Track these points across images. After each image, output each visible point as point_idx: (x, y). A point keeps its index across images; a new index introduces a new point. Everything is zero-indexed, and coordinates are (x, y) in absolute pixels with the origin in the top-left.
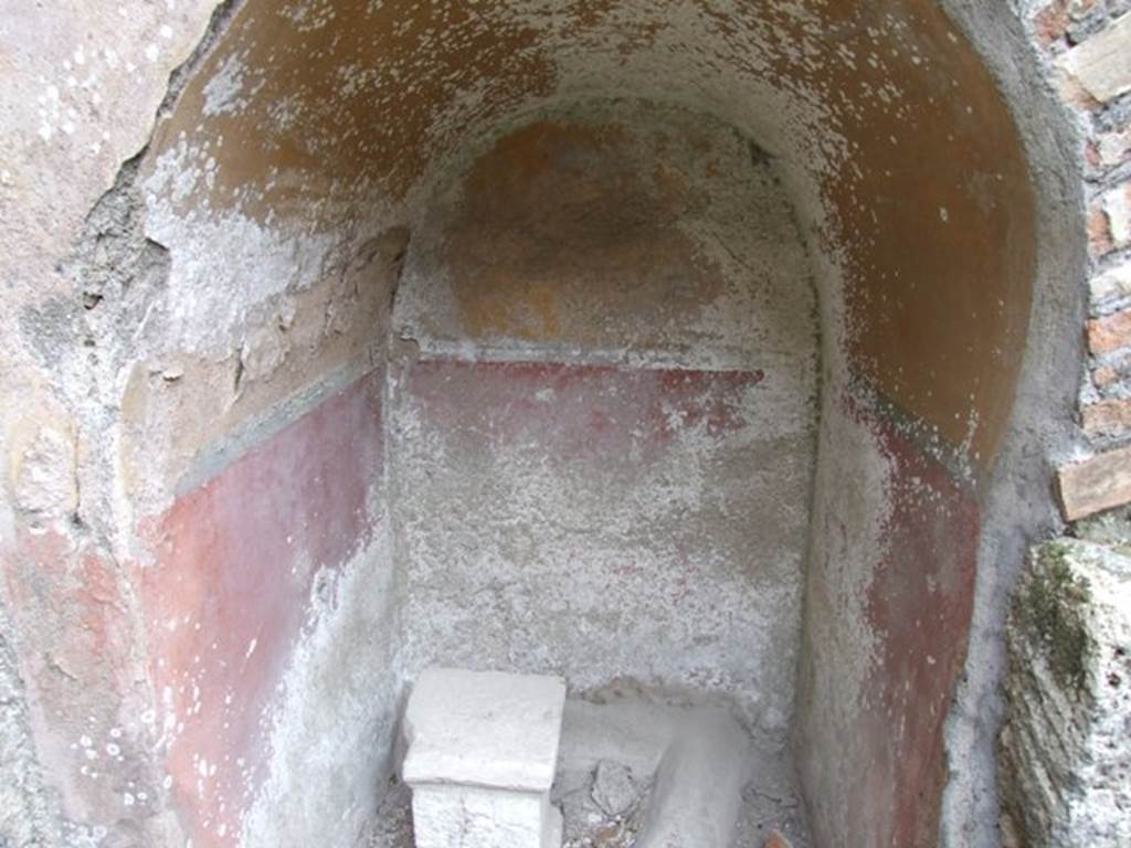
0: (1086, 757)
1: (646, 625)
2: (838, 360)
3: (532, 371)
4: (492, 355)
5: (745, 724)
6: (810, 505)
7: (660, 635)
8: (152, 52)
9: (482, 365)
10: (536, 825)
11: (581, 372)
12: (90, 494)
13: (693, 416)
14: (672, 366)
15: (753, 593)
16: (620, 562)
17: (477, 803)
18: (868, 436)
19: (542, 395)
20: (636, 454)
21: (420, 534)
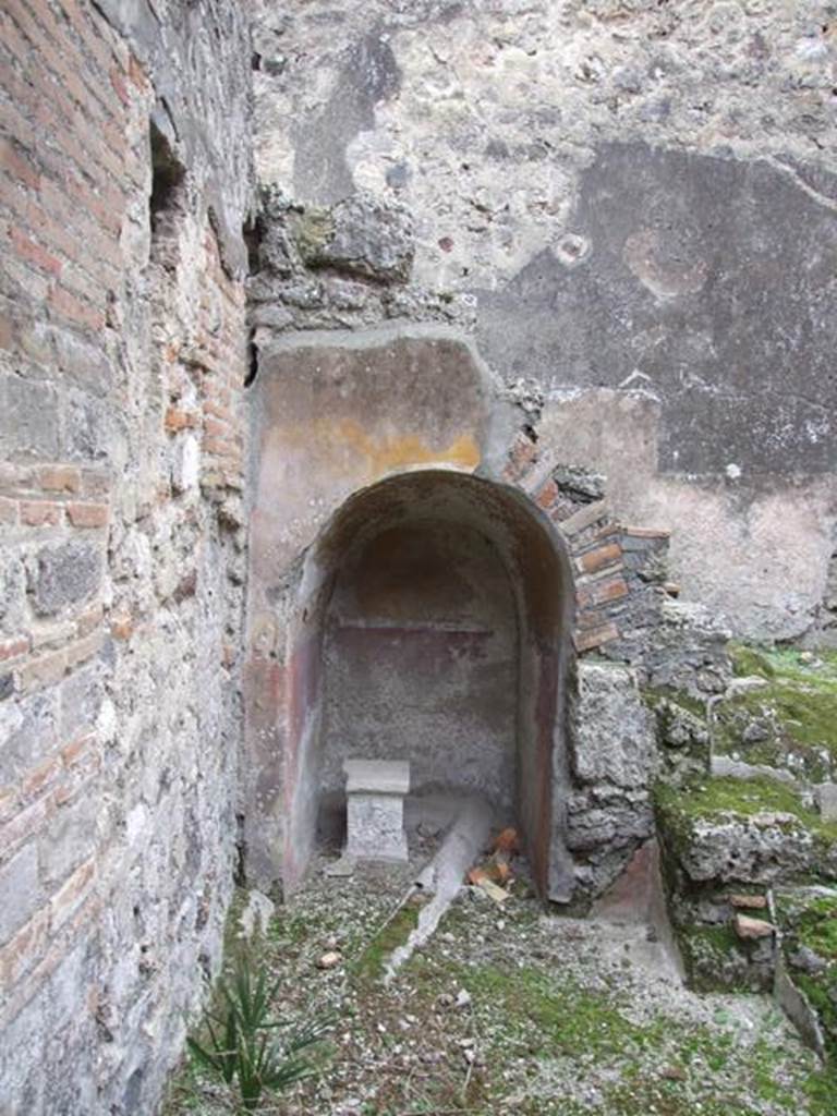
0: (579, 713)
1: (442, 753)
2: (524, 624)
3: (390, 633)
4: (373, 626)
5: (492, 804)
6: (517, 691)
7: (450, 758)
8: (316, 520)
9: (369, 630)
10: (401, 812)
11: (412, 632)
12: (279, 645)
13: (463, 651)
14: (453, 630)
15: (494, 736)
16: (431, 721)
17: (377, 803)
18: (534, 650)
19: (396, 643)
20: (437, 669)
21: (336, 709)
